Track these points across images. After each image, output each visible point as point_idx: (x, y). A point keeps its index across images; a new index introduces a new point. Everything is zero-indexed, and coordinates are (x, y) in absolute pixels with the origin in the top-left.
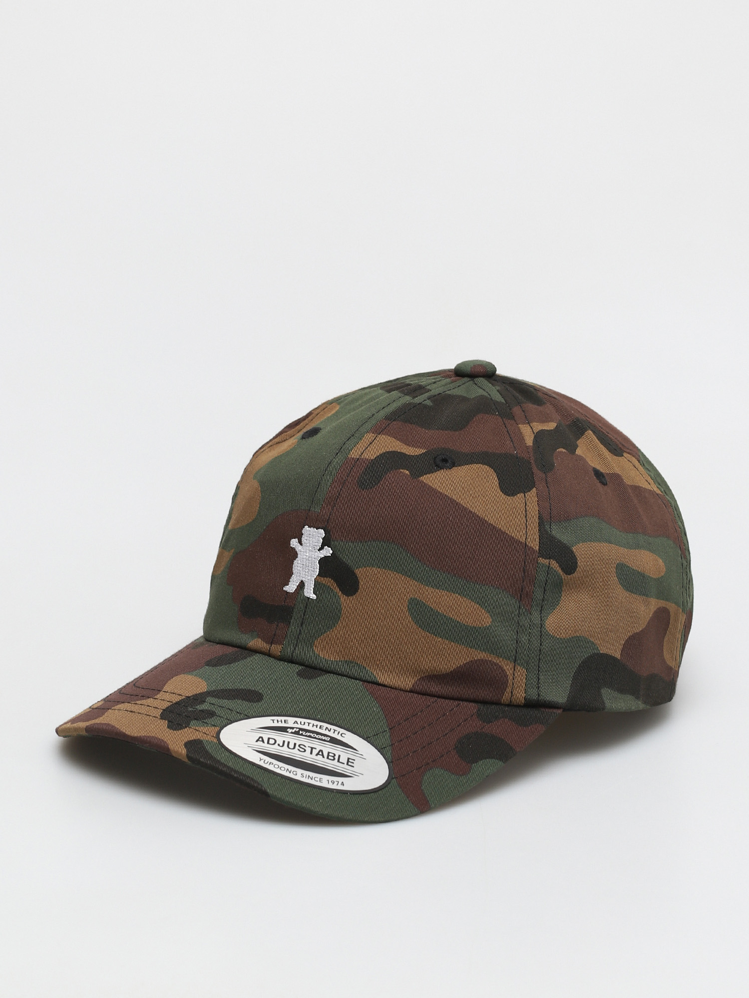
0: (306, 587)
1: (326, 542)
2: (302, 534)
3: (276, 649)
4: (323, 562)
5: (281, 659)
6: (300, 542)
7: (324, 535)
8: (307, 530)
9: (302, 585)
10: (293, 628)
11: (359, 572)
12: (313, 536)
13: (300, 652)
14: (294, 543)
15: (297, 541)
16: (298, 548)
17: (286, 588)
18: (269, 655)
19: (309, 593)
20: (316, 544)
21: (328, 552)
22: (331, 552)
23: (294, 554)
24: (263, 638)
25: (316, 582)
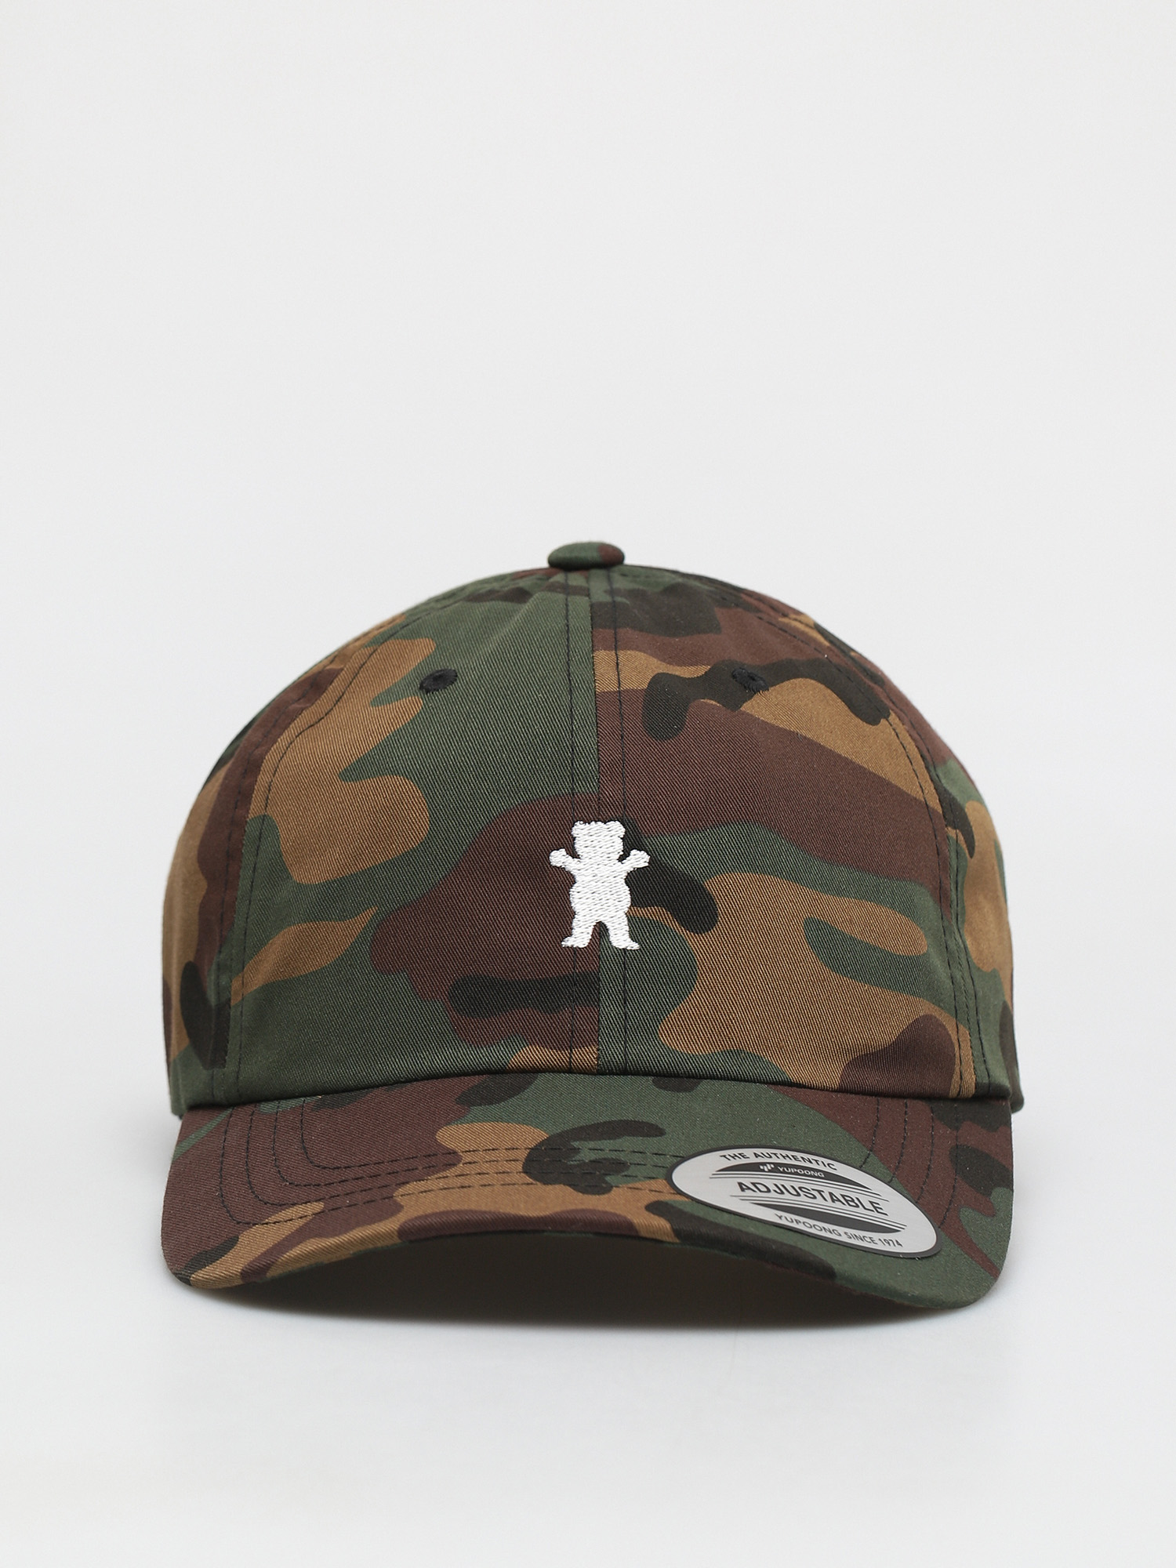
0: (611, 932)
1: (631, 843)
2: (574, 839)
3: (585, 1056)
4: (634, 880)
5: (600, 1071)
6: (574, 854)
7: (623, 830)
8: (581, 829)
9: (601, 930)
10: (610, 1010)
11: (712, 886)
12: (599, 836)
13: (640, 1052)
14: (558, 858)
15: (565, 853)
16: (571, 864)
17: (569, 942)
18: (570, 1070)
19: (621, 938)
20: (611, 849)
21: (639, 859)
22: (647, 858)
23: (567, 880)
24: (544, 1044)
25: (631, 918)
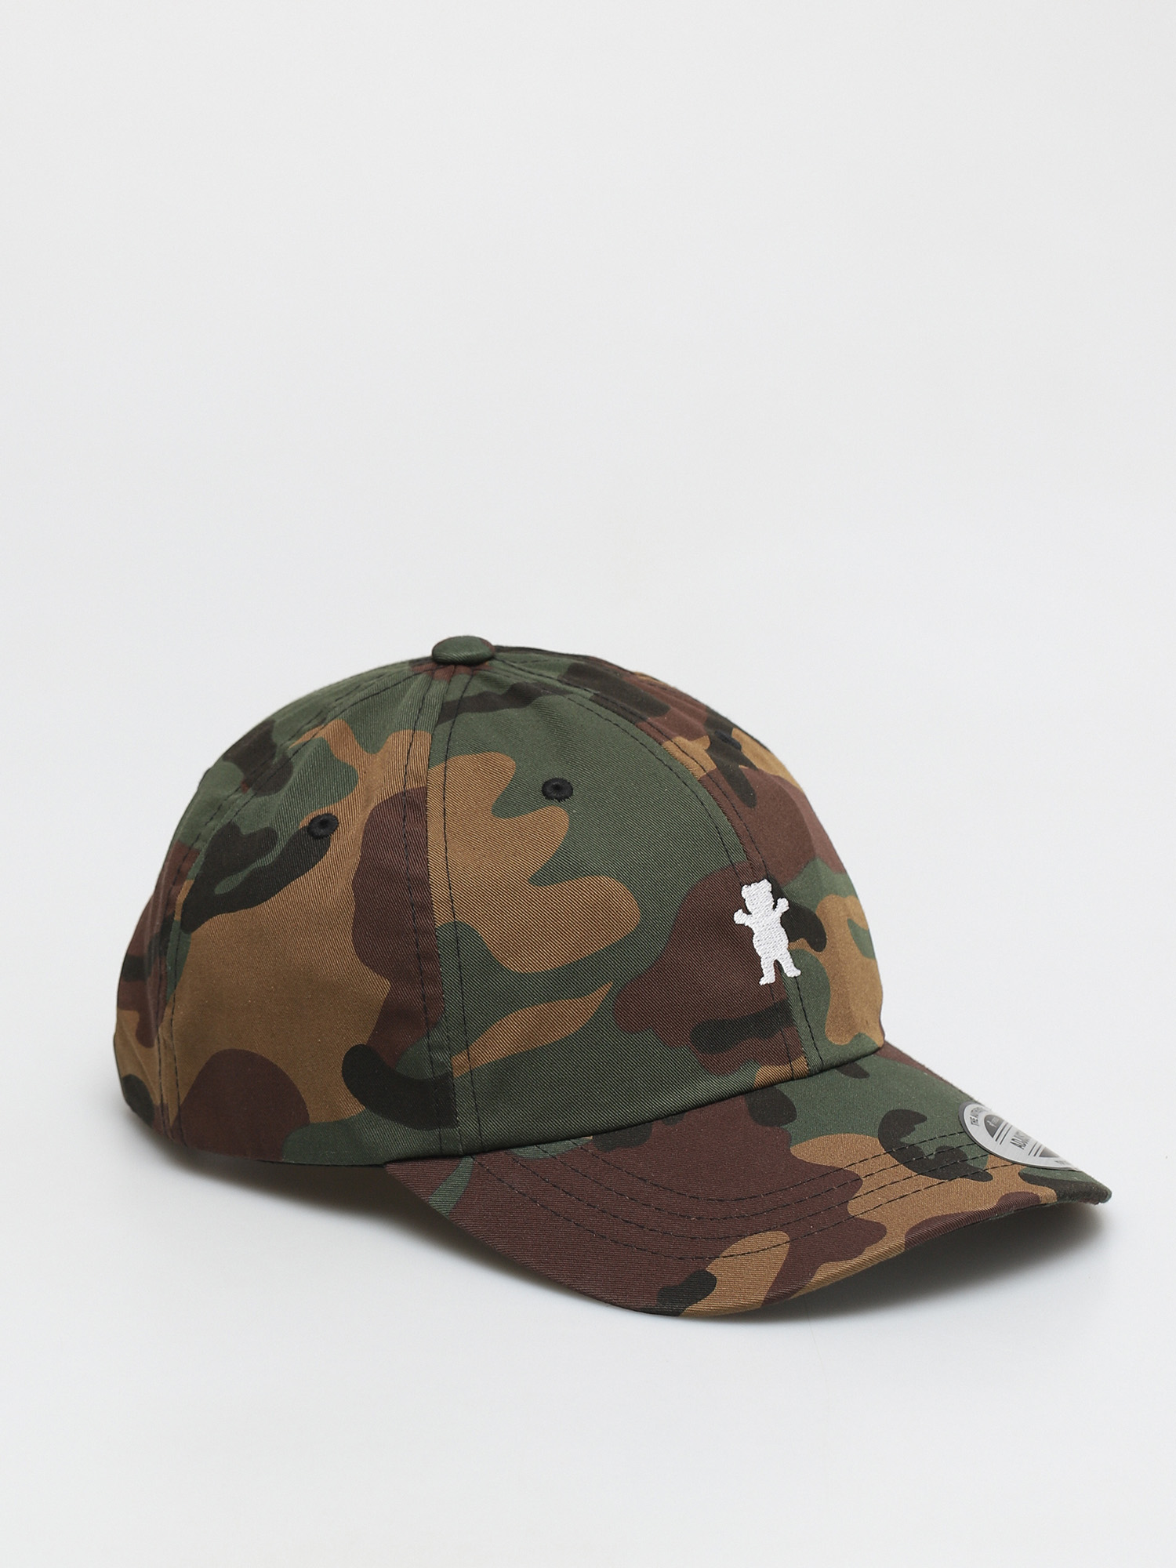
0: (784, 966)
1: (777, 894)
2: (744, 900)
3: (800, 1065)
4: (784, 921)
7: (770, 885)
8: (746, 892)
9: (778, 966)
10: (800, 1026)
11: (818, 913)
12: (758, 894)
13: (824, 1052)
14: (739, 917)
15: (742, 913)
16: (747, 920)
17: (763, 982)
19: (791, 971)
20: (767, 902)
21: (783, 904)
22: (787, 902)
23: (748, 932)
24: (770, 1062)
25: (793, 953)
